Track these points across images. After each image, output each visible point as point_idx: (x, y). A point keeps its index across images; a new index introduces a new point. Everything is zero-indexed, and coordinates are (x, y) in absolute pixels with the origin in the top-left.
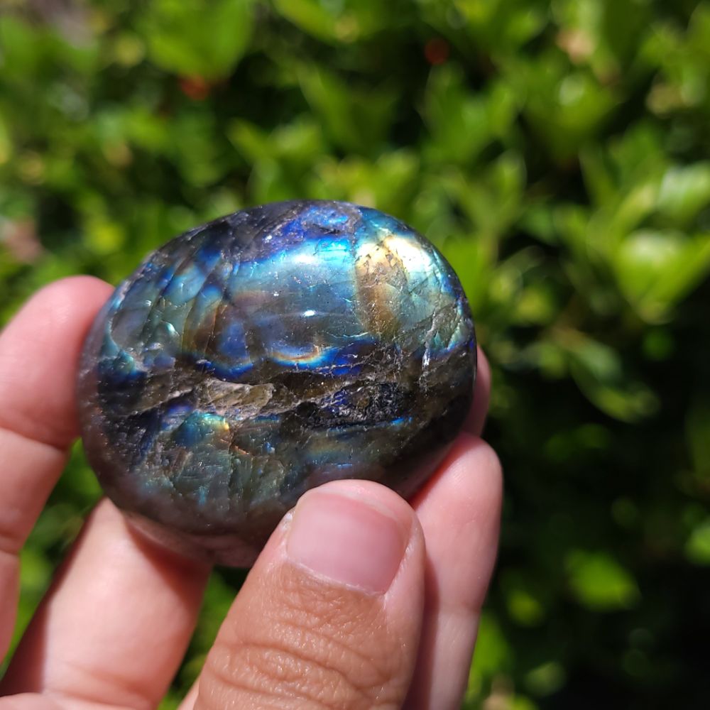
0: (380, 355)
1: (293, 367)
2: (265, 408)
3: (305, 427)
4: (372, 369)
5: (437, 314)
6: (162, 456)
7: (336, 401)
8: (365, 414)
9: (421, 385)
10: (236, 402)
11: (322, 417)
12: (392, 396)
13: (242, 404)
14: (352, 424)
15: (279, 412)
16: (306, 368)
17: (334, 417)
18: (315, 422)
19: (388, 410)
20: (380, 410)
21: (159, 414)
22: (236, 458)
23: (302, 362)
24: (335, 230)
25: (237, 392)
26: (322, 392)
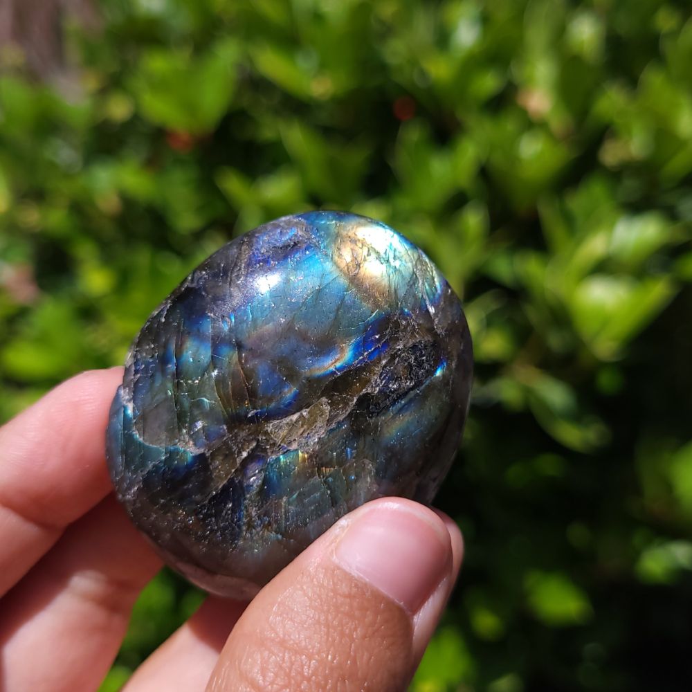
0: (397, 324)
1: (333, 373)
2: (329, 421)
3: (371, 418)
4: (398, 339)
5: (416, 268)
6: (259, 517)
7: (384, 382)
8: (411, 379)
9: (439, 332)
10: (302, 430)
11: (380, 401)
12: (424, 352)
13: (308, 429)
14: (406, 394)
15: (343, 417)
16: (345, 367)
17: (389, 396)
18: (376, 409)
19: (426, 366)
20: (420, 370)
21: (237, 482)
22: (327, 478)
23: (338, 364)
24: (295, 243)
25: (297, 421)
26: (368, 381)
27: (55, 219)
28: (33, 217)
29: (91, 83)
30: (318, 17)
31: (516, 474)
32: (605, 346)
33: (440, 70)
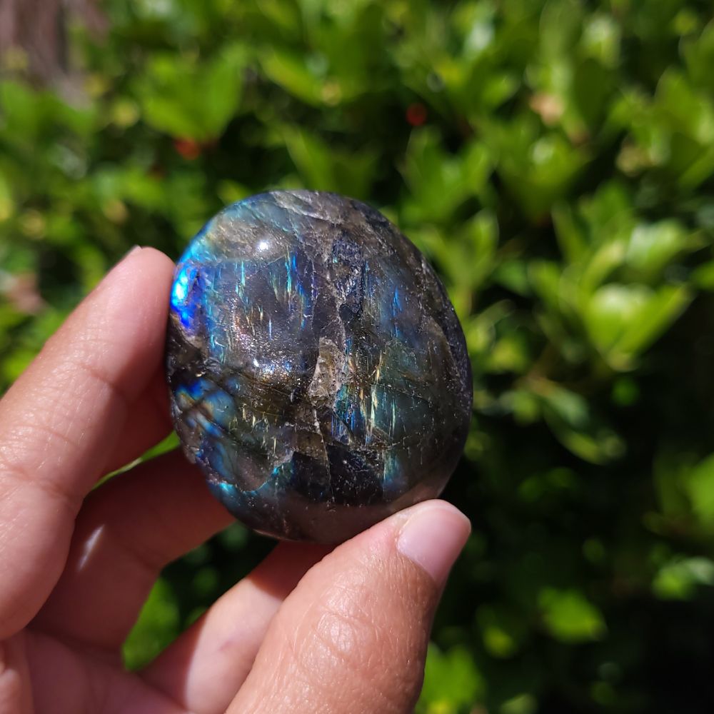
27: (59, 227)
28: (36, 225)
29: (96, 87)
30: (326, 20)
31: (529, 488)
32: (619, 358)
33: (452, 75)
